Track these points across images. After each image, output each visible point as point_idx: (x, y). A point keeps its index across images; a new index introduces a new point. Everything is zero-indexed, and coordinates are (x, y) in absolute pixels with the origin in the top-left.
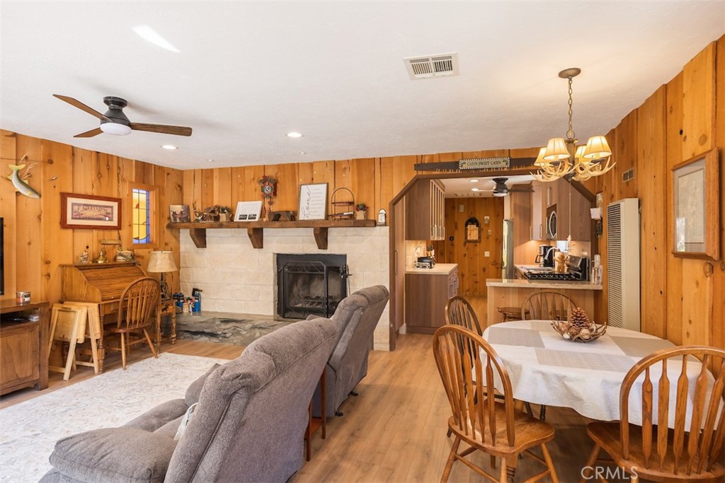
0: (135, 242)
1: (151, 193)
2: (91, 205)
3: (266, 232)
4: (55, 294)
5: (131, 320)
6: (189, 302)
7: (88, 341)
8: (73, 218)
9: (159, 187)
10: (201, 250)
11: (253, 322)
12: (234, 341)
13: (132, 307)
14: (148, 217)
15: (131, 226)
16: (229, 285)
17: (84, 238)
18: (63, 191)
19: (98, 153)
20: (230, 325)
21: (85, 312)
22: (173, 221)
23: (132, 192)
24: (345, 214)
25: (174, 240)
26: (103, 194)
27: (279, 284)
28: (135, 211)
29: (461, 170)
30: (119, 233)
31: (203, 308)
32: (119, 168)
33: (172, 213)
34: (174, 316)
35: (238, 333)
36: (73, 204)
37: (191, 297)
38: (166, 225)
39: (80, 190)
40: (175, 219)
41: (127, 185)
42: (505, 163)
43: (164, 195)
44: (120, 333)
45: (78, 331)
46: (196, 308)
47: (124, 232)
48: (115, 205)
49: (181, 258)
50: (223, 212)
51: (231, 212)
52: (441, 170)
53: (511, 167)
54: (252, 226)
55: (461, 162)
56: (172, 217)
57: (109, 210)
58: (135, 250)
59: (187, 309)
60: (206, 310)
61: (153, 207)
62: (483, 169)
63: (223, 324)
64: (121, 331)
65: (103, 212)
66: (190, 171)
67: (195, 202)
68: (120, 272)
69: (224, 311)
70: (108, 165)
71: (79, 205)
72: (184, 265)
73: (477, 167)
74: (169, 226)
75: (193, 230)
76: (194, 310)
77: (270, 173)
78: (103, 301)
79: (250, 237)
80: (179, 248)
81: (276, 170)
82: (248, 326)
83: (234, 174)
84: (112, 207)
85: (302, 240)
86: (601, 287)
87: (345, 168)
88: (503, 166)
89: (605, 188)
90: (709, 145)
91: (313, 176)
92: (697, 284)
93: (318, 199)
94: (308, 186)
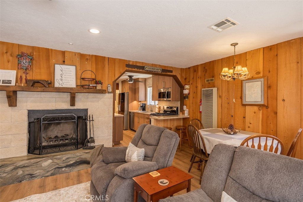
24: (91, 85)
29: (145, 70)
42: (160, 70)
52: (137, 69)
53: (162, 72)
55: (145, 67)
62: (153, 71)
73: (151, 70)
85: (55, 100)
86: (189, 117)
87: (87, 59)
88: (160, 71)
89: (192, 84)
90: (261, 75)
91: (65, 60)
92: (255, 113)
93: (69, 74)
94: (60, 65)
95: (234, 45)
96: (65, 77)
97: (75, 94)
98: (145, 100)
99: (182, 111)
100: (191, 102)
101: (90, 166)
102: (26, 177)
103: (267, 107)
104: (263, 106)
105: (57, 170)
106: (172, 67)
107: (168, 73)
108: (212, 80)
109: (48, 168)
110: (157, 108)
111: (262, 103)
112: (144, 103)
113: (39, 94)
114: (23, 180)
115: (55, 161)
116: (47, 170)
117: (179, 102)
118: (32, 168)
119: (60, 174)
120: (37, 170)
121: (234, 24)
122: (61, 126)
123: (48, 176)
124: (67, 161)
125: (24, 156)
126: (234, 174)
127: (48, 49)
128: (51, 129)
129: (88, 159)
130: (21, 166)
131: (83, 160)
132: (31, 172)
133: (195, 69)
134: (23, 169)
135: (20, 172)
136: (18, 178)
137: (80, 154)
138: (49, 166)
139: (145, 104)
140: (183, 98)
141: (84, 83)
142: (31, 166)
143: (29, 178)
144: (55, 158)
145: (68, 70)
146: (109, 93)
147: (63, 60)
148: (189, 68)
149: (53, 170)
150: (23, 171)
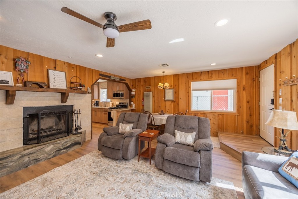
24: (78, 88)
29: (111, 79)
52: (106, 78)
55: (111, 76)
62: (115, 80)
85: (48, 98)
86: (135, 108)
87: (73, 68)
88: (119, 80)
89: (137, 89)
90: (172, 87)
91: (56, 67)
92: (170, 104)
93: (61, 79)
94: (53, 71)
95: (164, 72)
96: (57, 80)
97: (69, 94)
98: (98, 99)
99: (130, 105)
100: (137, 99)
101: (81, 145)
102: (32, 162)
103: (175, 102)
104: (173, 101)
105: (57, 152)
106: (125, 78)
107: (123, 82)
108: (150, 87)
109: (51, 152)
110: (111, 104)
111: (173, 100)
112: (98, 100)
113: (34, 94)
114: (29, 166)
115: (56, 145)
116: (50, 154)
117: (128, 100)
118: (37, 154)
119: (59, 155)
120: (41, 155)
121: (168, 66)
122: (43, 121)
123: (50, 158)
124: (65, 144)
125: (21, 148)
126: (177, 124)
127: (42, 56)
128: (34, 123)
129: (80, 141)
130: (27, 153)
131: (76, 142)
132: (36, 157)
133: (139, 80)
134: (29, 156)
135: (26, 159)
136: (25, 164)
137: (74, 138)
138: (51, 150)
139: (98, 102)
140: (131, 97)
141: (72, 85)
142: (36, 152)
143: (34, 163)
144: (55, 144)
145: (59, 75)
146: (88, 93)
147: (54, 66)
148: (135, 79)
149: (55, 153)
150: (29, 158)
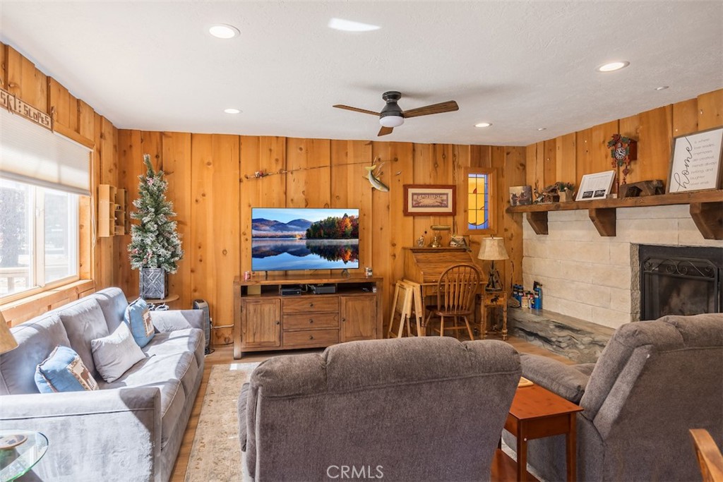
0: (470, 227)
1: (489, 175)
2: (428, 194)
3: (621, 213)
4: (400, 273)
5: (449, 306)
6: (529, 296)
7: (413, 317)
8: (413, 207)
9: (498, 169)
10: (541, 236)
11: (593, 336)
12: (570, 355)
13: (449, 293)
14: (486, 202)
15: (466, 211)
16: (573, 281)
17: (423, 225)
18: (405, 183)
19: (434, 144)
20: (565, 333)
21: (411, 290)
22: (512, 205)
23: (468, 177)
25: (515, 226)
26: (439, 182)
27: (643, 290)
28: (471, 197)
30: (454, 219)
31: (545, 307)
32: (454, 155)
33: (511, 196)
34: (505, 309)
35: (574, 346)
36: (413, 194)
37: (532, 291)
38: (505, 209)
39: (420, 181)
40: (515, 203)
41: (462, 171)
43: (503, 176)
44: (440, 317)
45: (406, 306)
46: (537, 305)
47: (459, 218)
48: (450, 192)
49: (524, 246)
50: (563, 190)
51: (573, 189)
54: (594, 206)
56: (511, 200)
57: (445, 197)
58: (470, 236)
59: (526, 303)
60: (548, 309)
61: (490, 191)
63: (557, 330)
64: (441, 314)
65: (439, 199)
66: (532, 145)
67: (538, 181)
68: (448, 257)
69: (567, 314)
70: (444, 154)
71: (418, 194)
72: (527, 254)
74: (508, 211)
75: (530, 214)
76: (533, 306)
77: (626, 130)
78: (425, 282)
79: (593, 221)
80: (522, 234)
81: (636, 123)
82: (587, 339)
83: (578, 140)
84: (447, 194)
85: (676, 223)
93: (705, 156)
94: (688, 137)
96: (695, 163)
127: (663, 107)
145: (704, 144)
